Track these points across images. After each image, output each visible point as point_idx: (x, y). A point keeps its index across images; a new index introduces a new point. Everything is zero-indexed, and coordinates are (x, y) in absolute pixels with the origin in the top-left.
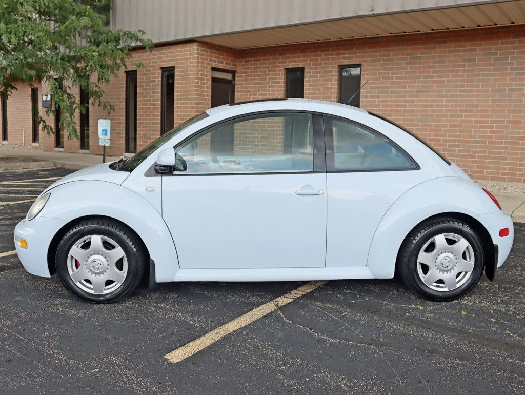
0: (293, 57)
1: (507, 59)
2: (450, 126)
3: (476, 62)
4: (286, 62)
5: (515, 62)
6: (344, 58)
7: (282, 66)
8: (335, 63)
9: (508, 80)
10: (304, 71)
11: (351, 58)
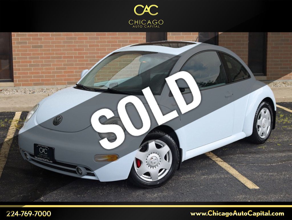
2: (90, 46)
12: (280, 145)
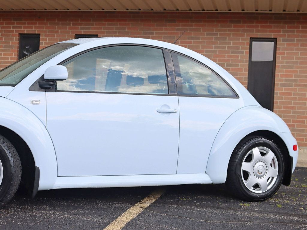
0: (28, 24)
1: (225, 39)
3: (201, 40)
4: (20, 27)
5: (232, 42)
6: (82, 28)
7: (16, 31)
8: (73, 32)
9: (226, 56)
10: (39, 37)
11: (89, 28)
12: (301, 208)
